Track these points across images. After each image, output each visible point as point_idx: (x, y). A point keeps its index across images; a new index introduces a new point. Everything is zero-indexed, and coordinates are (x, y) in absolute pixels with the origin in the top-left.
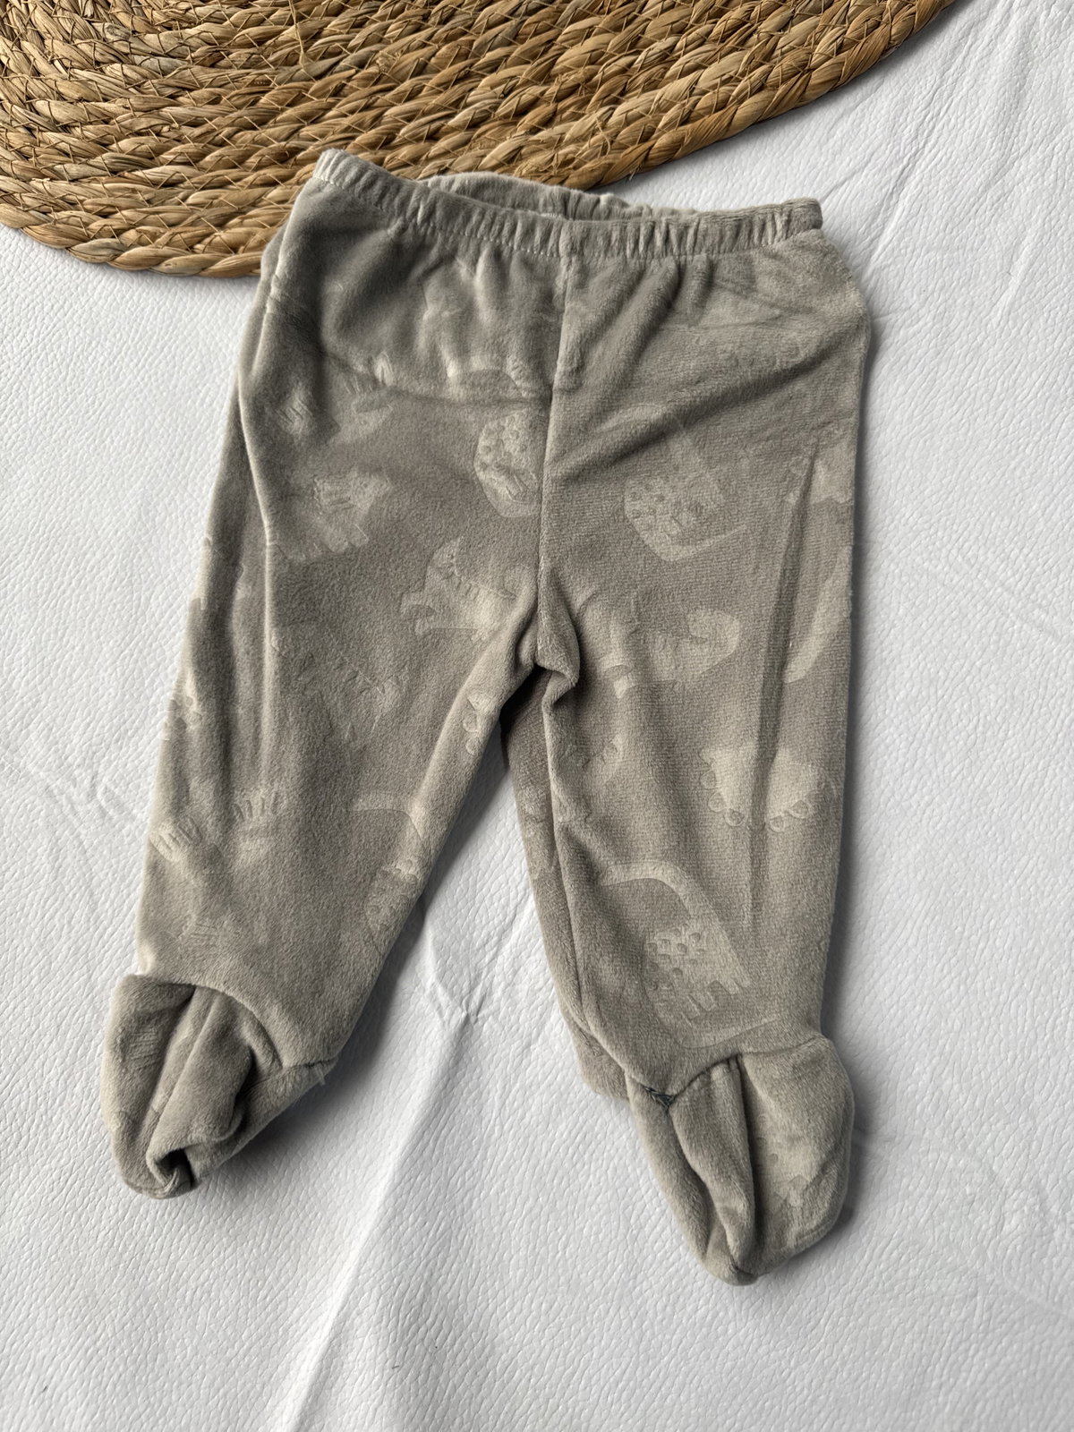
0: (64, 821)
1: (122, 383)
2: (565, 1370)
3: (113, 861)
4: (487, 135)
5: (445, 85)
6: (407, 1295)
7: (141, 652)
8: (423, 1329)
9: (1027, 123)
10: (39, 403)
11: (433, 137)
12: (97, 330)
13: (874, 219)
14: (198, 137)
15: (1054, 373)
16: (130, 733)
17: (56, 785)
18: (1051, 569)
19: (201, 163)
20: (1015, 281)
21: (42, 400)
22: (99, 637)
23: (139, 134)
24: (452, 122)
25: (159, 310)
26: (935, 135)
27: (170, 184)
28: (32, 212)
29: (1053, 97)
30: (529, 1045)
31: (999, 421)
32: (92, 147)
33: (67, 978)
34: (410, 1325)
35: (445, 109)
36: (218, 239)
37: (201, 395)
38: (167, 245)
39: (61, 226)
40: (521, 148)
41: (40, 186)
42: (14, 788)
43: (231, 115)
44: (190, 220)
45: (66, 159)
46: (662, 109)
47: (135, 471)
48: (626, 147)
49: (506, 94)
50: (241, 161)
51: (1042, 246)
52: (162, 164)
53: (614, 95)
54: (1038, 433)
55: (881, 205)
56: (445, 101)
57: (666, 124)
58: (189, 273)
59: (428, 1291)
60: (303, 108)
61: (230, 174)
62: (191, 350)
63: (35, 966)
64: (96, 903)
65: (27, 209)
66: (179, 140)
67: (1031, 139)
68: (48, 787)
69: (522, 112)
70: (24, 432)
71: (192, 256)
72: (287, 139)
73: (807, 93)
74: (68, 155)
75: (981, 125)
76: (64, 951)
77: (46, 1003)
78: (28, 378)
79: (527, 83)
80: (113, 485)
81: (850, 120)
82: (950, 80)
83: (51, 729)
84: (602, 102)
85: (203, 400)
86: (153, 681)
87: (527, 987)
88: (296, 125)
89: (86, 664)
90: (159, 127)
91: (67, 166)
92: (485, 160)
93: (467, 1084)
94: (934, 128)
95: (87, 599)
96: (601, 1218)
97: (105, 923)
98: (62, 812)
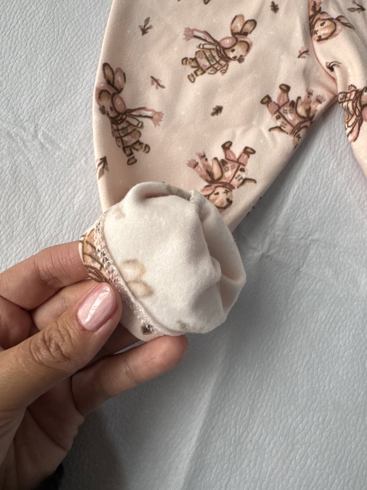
0: (18, 151)
3: (49, 173)
6: (240, 414)
7: (61, 58)
8: (250, 435)
16: (56, 102)
17: (13, 131)
22: (36, 51)
30: (299, 269)
33: (24, 240)
34: (244, 432)
63: (4, 233)
64: (40, 197)
68: (8, 132)
76: (22, 222)
77: (11, 255)
86: (68, 75)
87: (295, 238)
89: (29, 65)
95: (28, 31)
97: (46, 208)
98: (17, 146)
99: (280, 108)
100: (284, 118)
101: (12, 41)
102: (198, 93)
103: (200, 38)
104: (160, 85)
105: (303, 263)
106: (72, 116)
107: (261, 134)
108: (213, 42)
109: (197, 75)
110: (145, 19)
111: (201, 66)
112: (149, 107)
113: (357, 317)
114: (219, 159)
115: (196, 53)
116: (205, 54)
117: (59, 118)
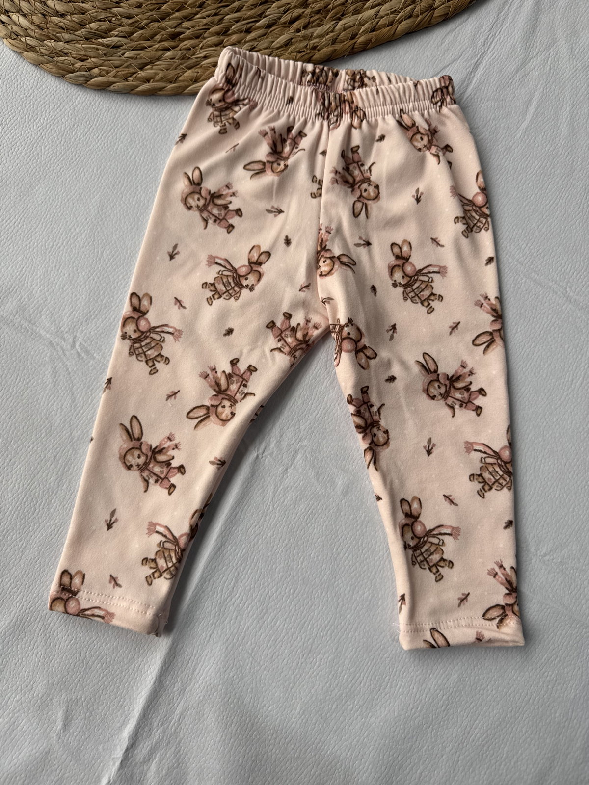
0: (58, 359)
1: (90, 146)
2: (301, 621)
3: (84, 378)
4: (275, 32)
5: (255, 6)
6: (227, 583)
7: (98, 278)
8: (233, 599)
9: (537, 42)
10: (47, 154)
11: (248, 31)
12: (77, 118)
13: (462, 84)
14: (130, 24)
15: (545, 162)
16: (93, 317)
17: (55, 341)
18: (541, 254)
19: (132, 37)
20: (529, 117)
21: (49, 152)
22: (77, 270)
23: (100, 20)
24: (258, 24)
25: (109, 110)
26: (493, 45)
27: (116, 47)
28: (45, 57)
29: (551, 29)
30: (287, 469)
31: (519, 183)
32: (77, 26)
33: (60, 434)
34: (228, 597)
35: (255, 17)
36: (140, 75)
37: (130, 154)
38: (114, 76)
39: (60, 64)
40: (292, 39)
41: (49, 44)
42: (33, 342)
43: (147, 14)
44: (126, 65)
45: (63, 31)
46: (362, 24)
47: (96, 189)
48: (344, 42)
49: (285, 12)
50: (152, 37)
51: (542, 101)
52: (111, 37)
53: (338, 15)
54: (537, 190)
55: (467, 77)
56: (255, 13)
57: (362, 32)
58: (125, 92)
59: (236, 581)
60: (184, 12)
61: (146, 44)
62: (125, 131)
63: (44, 428)
64: (75, 398)
65: (43, 55)
66: (120, 25)
67: (539, 49)
68: (51, 341)
69: (293, 21)
70: (40, 168)
71: (126, 83)
72: (175, 27)
73: (432, 20)
74: (64, 29)
75: (515, 41)
76: (58, 421)
77: (49, 446)
78: (42, 141)
79: (296, 7)
80: (85, 196)
81: (453, 35)
82: (501, 18)
83: (52, 314)
84: (332, 19)
85: (131, 156)
86: (104, 293)
87: (286, 443)
88: (180, 21)
89: (71, 283)
90: (111, 18)
91: (63, 34)
92: (274, 44)
93: (257, 486)
94: (493, 41)
95: (71, 251)
96: (320, 549)
97: (80, 408)
98: (58, 354)
99: (282, 332)
100: (284, 340)
101: (57, 260)
102: (214, 316)
103: (220, 265)
104: (182, 306)
105: (292, 464)
106: (106, 330)
107: (263, 354)
108: (231, 269)
109: (214, 299)
110: (173, 245)
111: (219, 290)
112: (171, 324)
113: (331, 511)
114: (227, 372)
115: (215, 278)
116: (223, 280)
117: (94, 331)
